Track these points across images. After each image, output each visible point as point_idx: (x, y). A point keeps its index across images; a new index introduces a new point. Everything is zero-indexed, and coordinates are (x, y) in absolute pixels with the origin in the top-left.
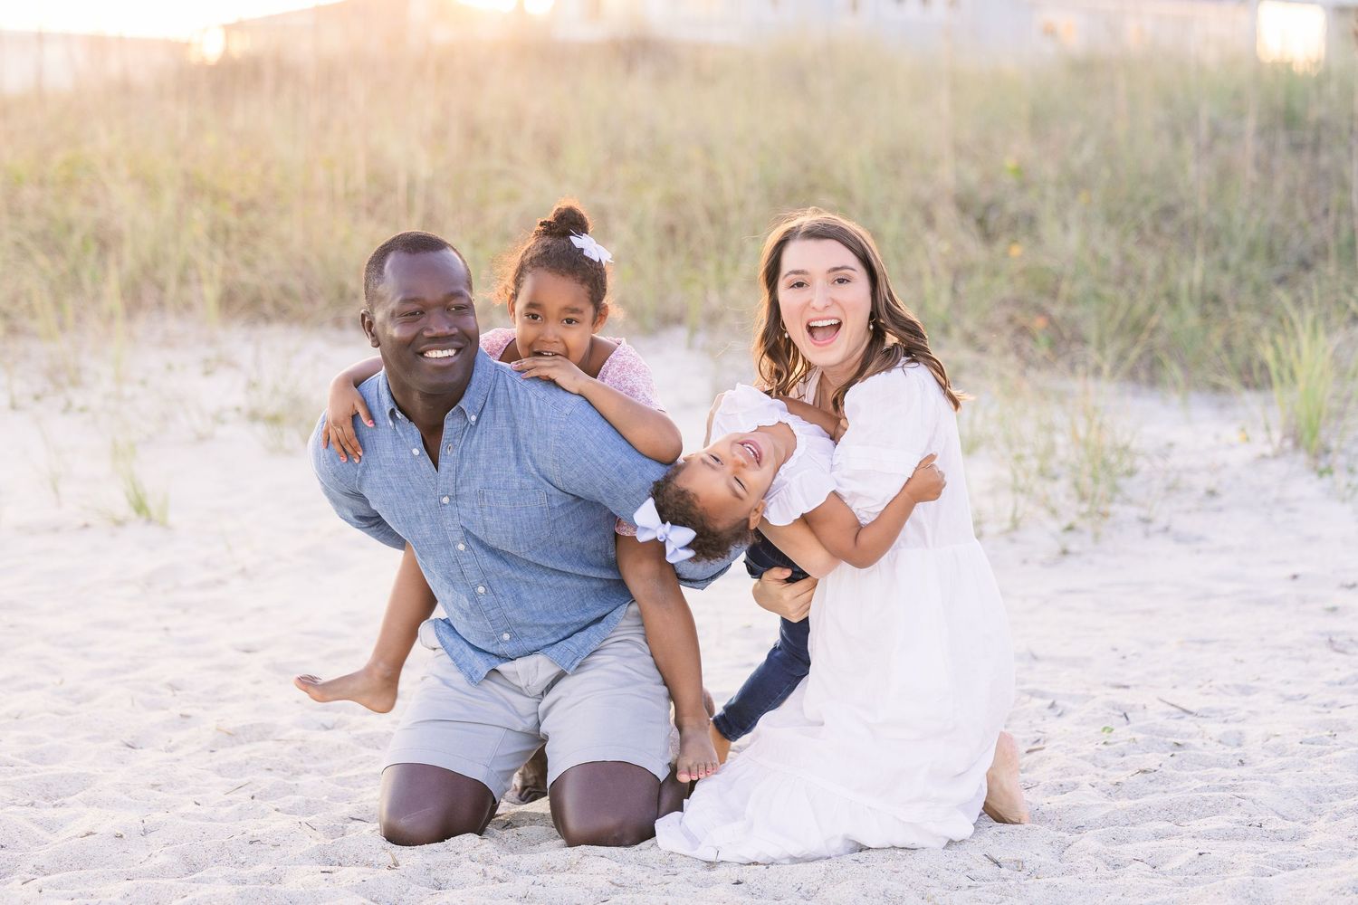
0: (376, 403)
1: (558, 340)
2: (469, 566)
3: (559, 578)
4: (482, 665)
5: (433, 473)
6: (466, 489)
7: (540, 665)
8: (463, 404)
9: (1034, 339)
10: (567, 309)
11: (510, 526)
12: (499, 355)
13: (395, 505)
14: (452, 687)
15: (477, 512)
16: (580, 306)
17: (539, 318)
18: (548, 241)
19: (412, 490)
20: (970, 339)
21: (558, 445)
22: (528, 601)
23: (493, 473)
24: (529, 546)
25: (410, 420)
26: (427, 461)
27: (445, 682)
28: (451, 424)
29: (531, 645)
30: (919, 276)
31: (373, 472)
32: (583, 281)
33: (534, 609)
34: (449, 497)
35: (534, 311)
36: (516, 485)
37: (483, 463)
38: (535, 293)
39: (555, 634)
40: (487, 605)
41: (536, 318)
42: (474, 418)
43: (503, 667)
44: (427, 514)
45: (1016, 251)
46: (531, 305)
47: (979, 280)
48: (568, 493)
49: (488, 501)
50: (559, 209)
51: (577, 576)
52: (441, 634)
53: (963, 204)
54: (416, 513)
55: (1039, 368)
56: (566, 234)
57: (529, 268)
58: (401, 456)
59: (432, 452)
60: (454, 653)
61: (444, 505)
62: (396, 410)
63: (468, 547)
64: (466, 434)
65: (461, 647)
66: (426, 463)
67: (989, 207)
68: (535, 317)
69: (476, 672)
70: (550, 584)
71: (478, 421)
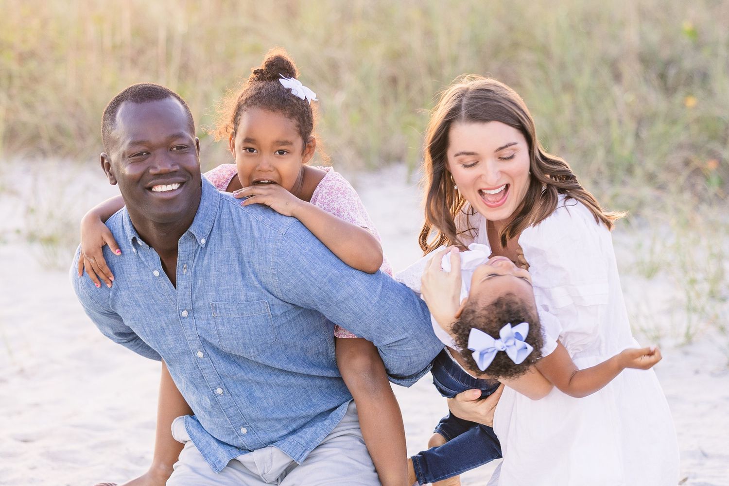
0: (121, 234)
1: (271, 169)
2: (207, 371)
3: (286, 377)
4: (224, 456)
5: (172, 290)
6: (200, 303)
7: (274, 457)
8: (193, 229)
9: (707, 178)
10: (278, 142)
11: (240, 334)
12: (226, 186)
13: (144, 321)
14: (200, 474)
15: (212, 322)
16: (289, 138)
17: (255, 151)
18: (261, 84)
19: (156, 307)
20: (651, 178)
21: (276, 260)
22: (260, 399)
23: (223, 288)
24: (258, 350)
25: (150, 246)
26: (166, 280)
27: (194, 470)
28: (184, 247)
29: (264, 437)
30: (608, 122)
31: (123, 293)
32: (292, 115)
33: (266, 405)
34: (188, 311)
35: (250, 145)
36: (243, 298)
37: (213, 280)
38: (250, 130)
39: (285, 427)
40: (225, 404)
41: (253, 151)
42: (203, 241)
43: (243, 458)
44: (171, 327)
45: (691, 102)
46: (247, 140)
47: (660, 127)
48: (288, 303)
49: (220, 312)
50: (269, 59)
51: (302, 375)
52: (191, 428)
53: (646, 60)
54: (162, 327)
55: (710, 204)
56: (276, 78)
57: (245, 107)
58: (145, 278)
59: (170, 273)
60: (201, 445)
61: (184, 318)
62: (138, 239)
63: (206, 355)
64: (197, 255)
65: (207, 439)
66: (166, 282)
67: (668, 63)
68: (251, 150)
69: (220, 461)
70: (279, 383)
71: (207, 243)
